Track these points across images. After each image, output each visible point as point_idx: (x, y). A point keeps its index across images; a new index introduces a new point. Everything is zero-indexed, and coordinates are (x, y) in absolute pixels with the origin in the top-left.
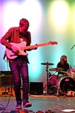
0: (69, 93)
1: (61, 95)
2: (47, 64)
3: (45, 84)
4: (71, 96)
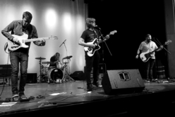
0: (58, 81)
1: (51, 82)
2: (41, 59)
3: (39, 74)
4: (59, 83)
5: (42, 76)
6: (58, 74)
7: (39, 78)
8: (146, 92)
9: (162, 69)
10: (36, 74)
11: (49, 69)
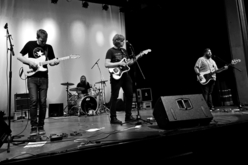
5: (70, 106)
6: (90, 104)
7: (67, 110)
8: (215, 125)
9: (228, 93)
10: (61, 105)
11: (79, 97)
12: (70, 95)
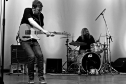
5: (70, 63)
6: (92, 62)
7: (65, 67)
10: (60, 60)
12: (70, 50)
